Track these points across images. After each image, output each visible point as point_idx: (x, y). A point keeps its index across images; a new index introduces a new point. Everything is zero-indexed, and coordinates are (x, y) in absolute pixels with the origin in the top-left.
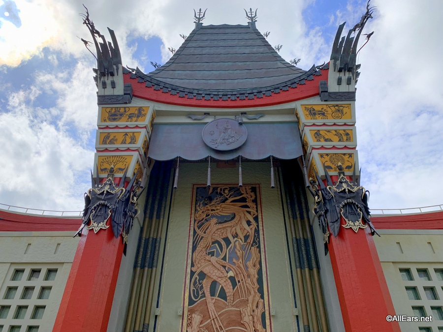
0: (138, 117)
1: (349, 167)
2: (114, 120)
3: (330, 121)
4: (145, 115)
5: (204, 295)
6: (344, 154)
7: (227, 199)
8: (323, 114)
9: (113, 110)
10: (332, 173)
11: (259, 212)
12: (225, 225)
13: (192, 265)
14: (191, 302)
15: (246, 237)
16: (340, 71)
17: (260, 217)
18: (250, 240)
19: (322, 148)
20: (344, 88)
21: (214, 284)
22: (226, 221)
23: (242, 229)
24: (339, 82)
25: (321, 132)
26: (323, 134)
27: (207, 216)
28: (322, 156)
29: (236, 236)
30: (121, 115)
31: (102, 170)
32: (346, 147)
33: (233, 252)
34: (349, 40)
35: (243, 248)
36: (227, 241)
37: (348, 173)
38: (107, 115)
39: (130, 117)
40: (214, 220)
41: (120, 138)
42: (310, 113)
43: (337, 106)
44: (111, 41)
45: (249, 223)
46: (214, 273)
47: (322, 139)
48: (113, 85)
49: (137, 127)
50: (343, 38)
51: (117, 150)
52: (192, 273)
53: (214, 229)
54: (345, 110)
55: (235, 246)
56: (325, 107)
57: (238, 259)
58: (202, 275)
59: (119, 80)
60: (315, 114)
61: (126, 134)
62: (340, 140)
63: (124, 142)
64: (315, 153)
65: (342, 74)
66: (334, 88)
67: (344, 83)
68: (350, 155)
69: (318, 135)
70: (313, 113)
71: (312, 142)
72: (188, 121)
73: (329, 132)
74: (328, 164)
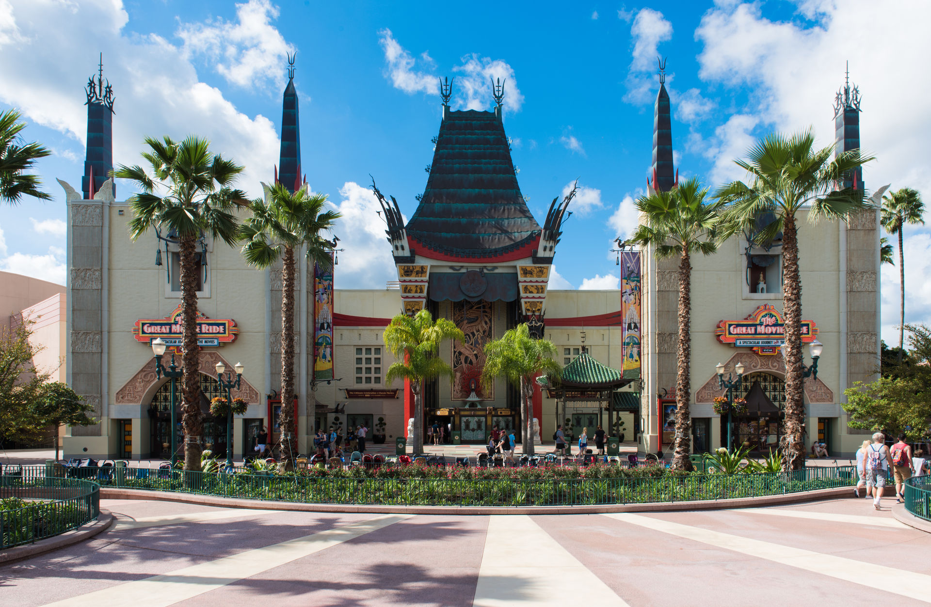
0: (422, 273)
1: (539, 310)
2: (408, 275)
3: (534, 279)
4: (426, 272)
5: (461, 363)
6: (538, 302)
7: (473, 306)
8: (531, 274)
9: (406, 268)
10: (529, 314)
11: (493, 315)
12: (472, 324)
13: (455, 348)
14: (455, 366)
15: (484, 332)
16: (547, 240)
17: (493, 318)
18: (486, 334)
19: (527, 297)
20: (547, 254)
21: (466, 358)
22: (472, 322)
23: (482, 327)
24: (545, 249)
25: (529, 287)
27: (462, 318)
28: (526, 303)
29: (478, 331)
30: (412, 271)
31: (408, 310)
32: (540, 298)
33: (477, 342)
34: (558, 211)
35: (482, 338)
36: (474, 334)
37: (537, 314)
38: (403, 272)
39: (417, 273)
40: (466, 321)
41: (414, 289)
42: (524, 273)
43: (541, 267)
44: (394, 207)
45: (486, 323)
46: (467, 353)
47: (528, 292)
48: (403, 248)
49: (422, 281)
50: (555, 210)
51: (413, 297)
52: (455, 352)
53: (466, 327)
54: (545, 271)
55: (478, 337)
56: (533, 268)
57: (479, 344)
58: (460, 353)
59: (405, 242)
60: (526, 273)
61: (417, 286)
62: (537, 293)
63: (416, 292)
64: (523, 301)
65: (548, 242)
66: (541, 253)
67: (548, 249)
68: (541, 302)
69: (526, 288)
70: (526, 272)
71: (522, 294)
72: (451, 271)
73: (532, 286)
74: (528, 308)
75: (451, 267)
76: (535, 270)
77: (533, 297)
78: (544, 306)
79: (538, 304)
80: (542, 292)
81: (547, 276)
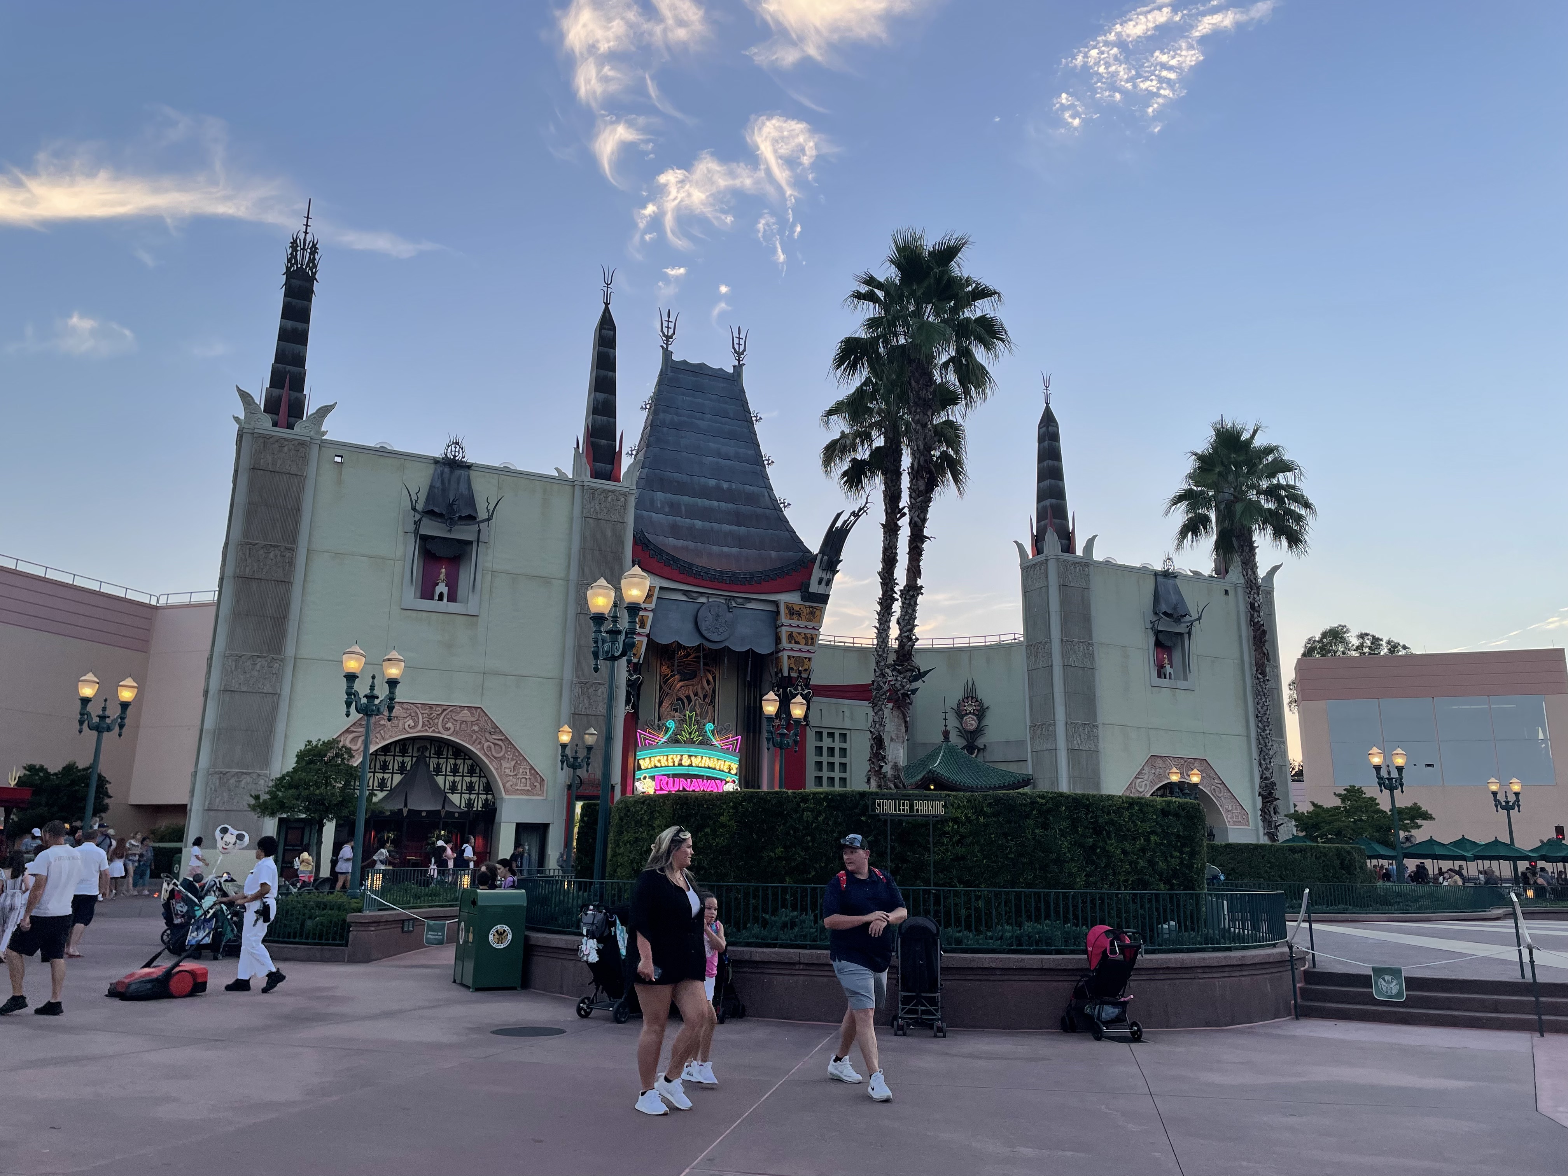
1: (806, 670)
3: (803, 623)
4: (652, 596)
6: (805, 658)
7: (689, 655)
8: (799, 615)
10: (793, 675)
12: (687, 682)
15: (705, 696)
16: (824, 567)
18: (708, 698)
19: (792, 649)
20: (822, 588)
22: (687, 680)
23: (703, 688)
24: (820, 582)
25: (794, 635)
26: (795, 636)
28: (789, 657)
29: (696, 694)
32: (808, 651)
34: (842, 531)
36: (690, 700)
37: (804, 676)
40: (679, 677)
42: (790, 614)
43: (811, 607)
45: (708, 682)
47: (793, 642)
49: (645, 609)
50: (837, 527)
53: (678, 686)
54: (817, 613)
56: (802, 607)
60: (793, 614)
62: (805, 644)
64: (785, 654)
65: (825, 572)
66: (814, 588)
67: (824, 583)
68: (810, 659)
69: (791, 636)
70: (792, 612)
71: (785, 643)
72: (684, 598)
73: (800, 634)
74: (792, 666)
75: (685, 593)
76: (804, 610)
77: (800, 650)
78: (814, 665)
79: (806, 661)
80: (812, 644)
81: (820, 621)
